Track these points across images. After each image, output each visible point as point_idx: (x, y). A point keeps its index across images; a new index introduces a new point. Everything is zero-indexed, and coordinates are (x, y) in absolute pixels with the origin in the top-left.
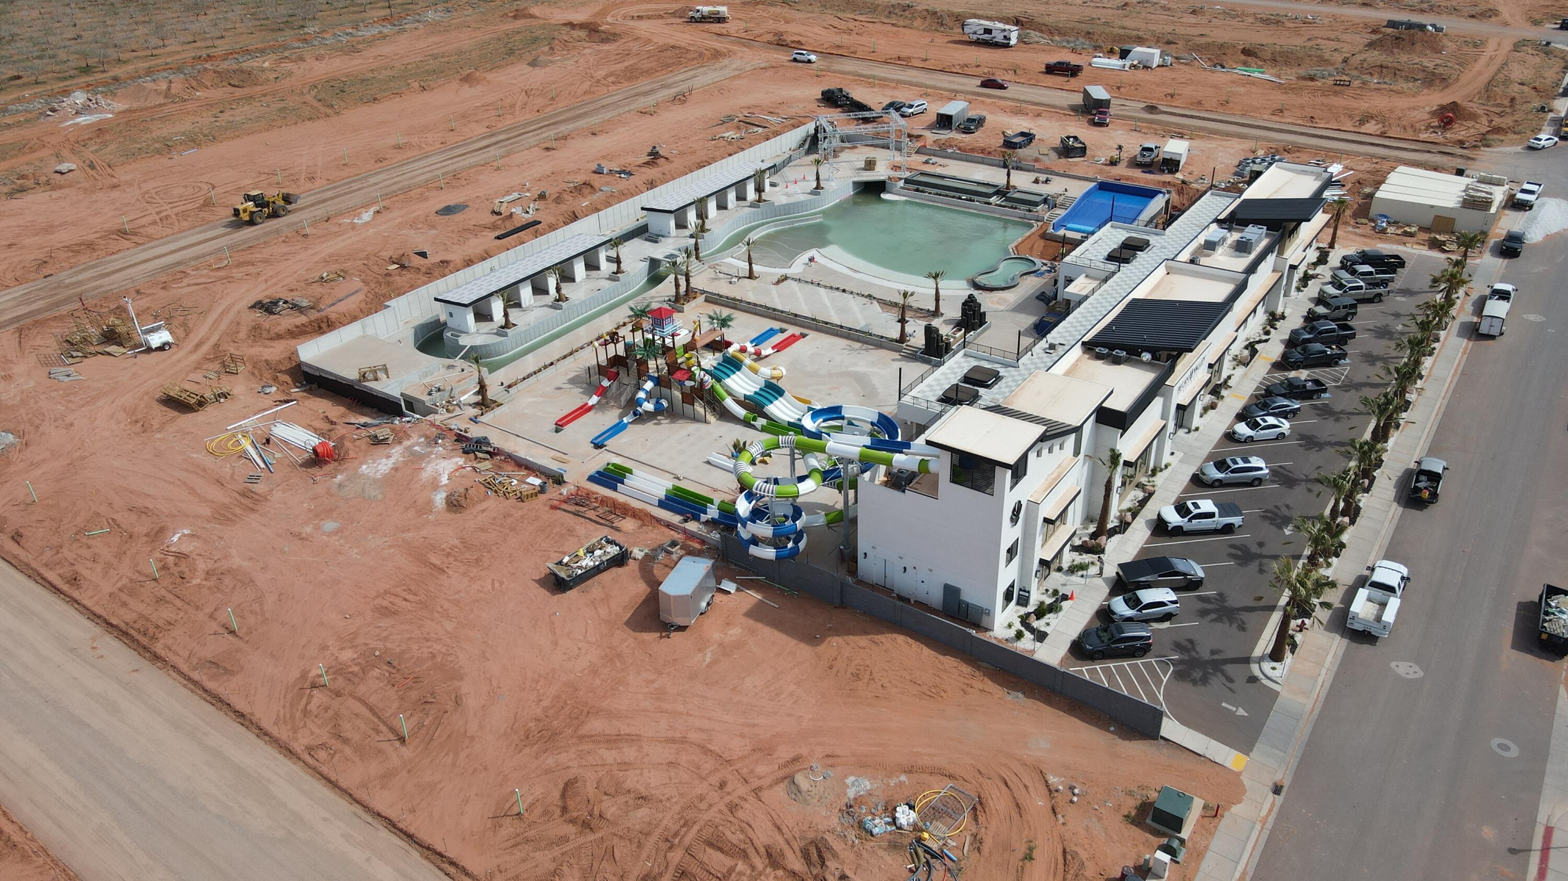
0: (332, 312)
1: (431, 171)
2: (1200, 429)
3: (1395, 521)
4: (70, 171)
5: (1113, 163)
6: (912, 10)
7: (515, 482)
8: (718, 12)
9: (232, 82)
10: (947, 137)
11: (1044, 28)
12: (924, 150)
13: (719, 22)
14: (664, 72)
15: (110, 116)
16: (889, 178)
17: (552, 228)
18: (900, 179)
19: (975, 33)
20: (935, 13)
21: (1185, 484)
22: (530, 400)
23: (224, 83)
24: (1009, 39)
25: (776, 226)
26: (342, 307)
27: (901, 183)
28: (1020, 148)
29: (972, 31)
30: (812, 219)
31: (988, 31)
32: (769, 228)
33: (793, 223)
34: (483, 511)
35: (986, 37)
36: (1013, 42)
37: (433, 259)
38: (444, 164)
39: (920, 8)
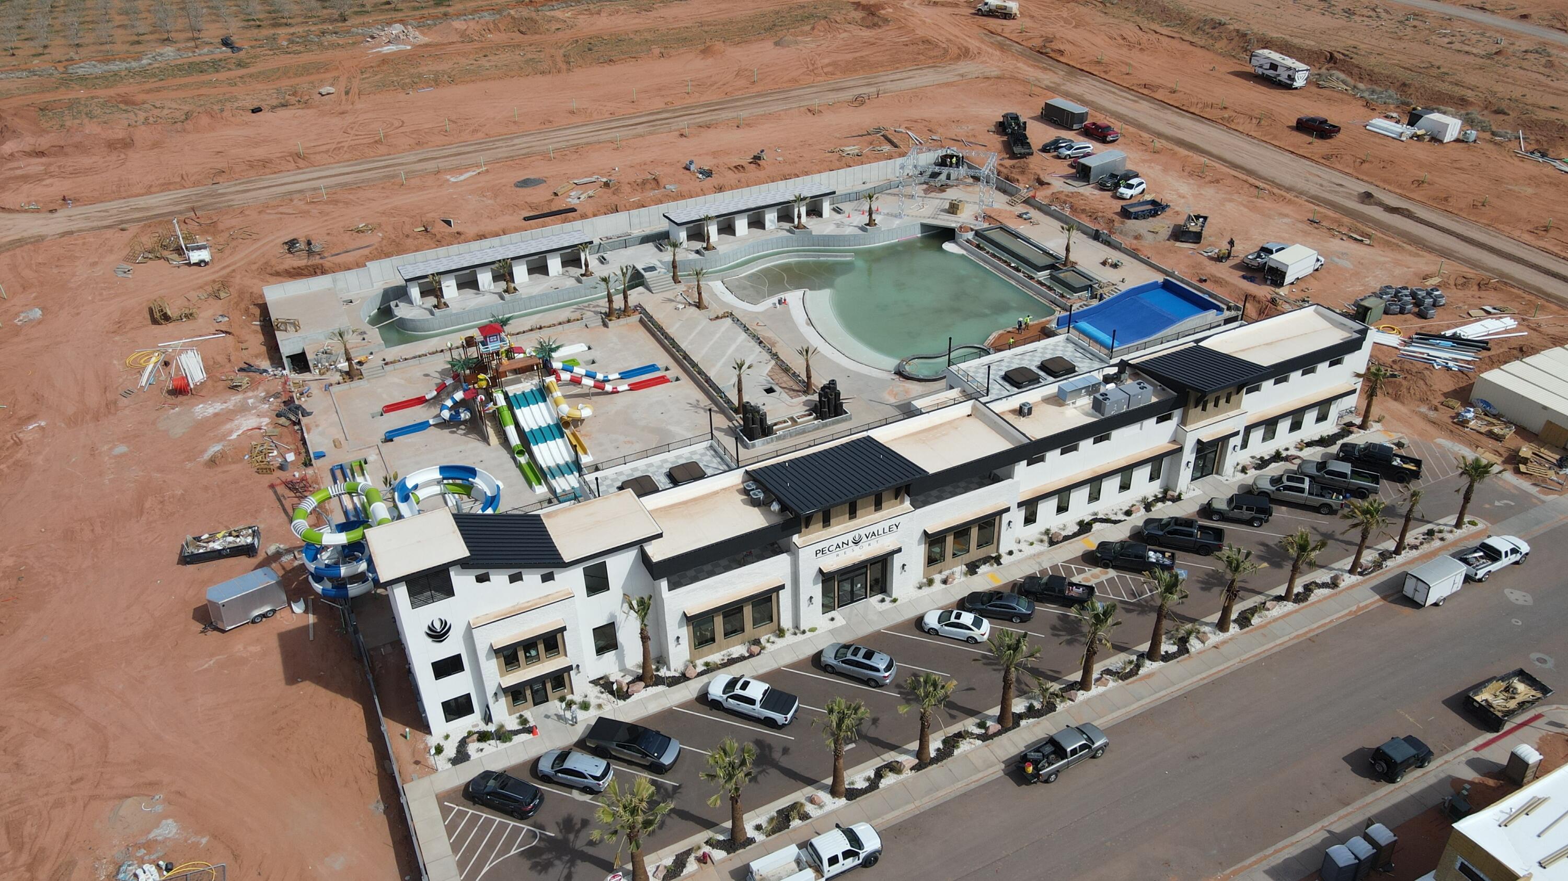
0: (327, 263)
1: (568, 141)
2: (897, 603)
3: (973, 786)
4: (328, 94)
5: (1219, 259)
6: (1222, 29)
7: (275, 453)
8: (1005, 8)
9: (521, 29)
10: (1076, 190)
11: (1356, 70)
12: (1032, 201)
13: (1005, 18)
14: (889, 68)
15: (409, 48)
16: (961, 227)
17: (584, 216)
18: (972, 230)
19: (1261, 67)
20: (1245, 35)
21: (802, 657)
22: (396, 380)
23: (515, 29)
24: (1293, 80)
25: (799, 256)
26: (338, 259)
27: (970, 235)
28: (1135, 218)
29: (1258, 64)
30: (841, 256)
31: (1274, 67)
32: (791, 257)
33: (819, 256)
34: (224, 472)
35: (1271, 73)
36: (1300, 82)
37: (455, 228)
38: (588, 135)
39: (1231, 27)
